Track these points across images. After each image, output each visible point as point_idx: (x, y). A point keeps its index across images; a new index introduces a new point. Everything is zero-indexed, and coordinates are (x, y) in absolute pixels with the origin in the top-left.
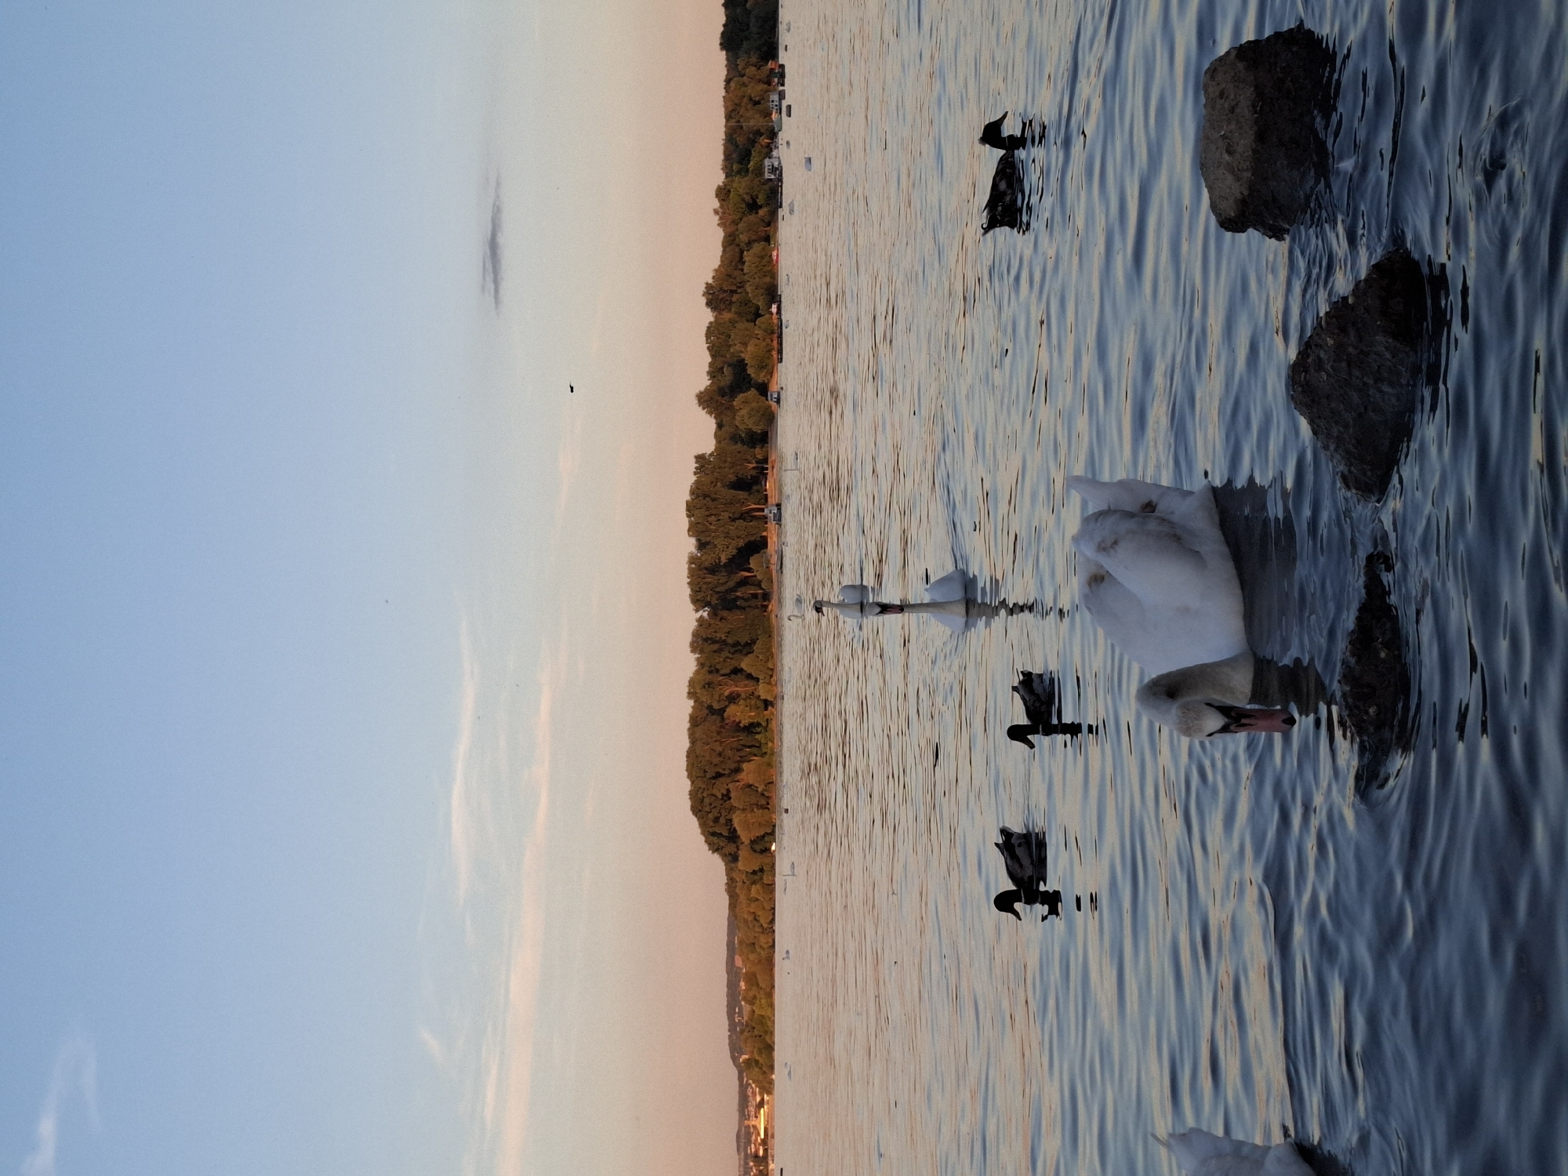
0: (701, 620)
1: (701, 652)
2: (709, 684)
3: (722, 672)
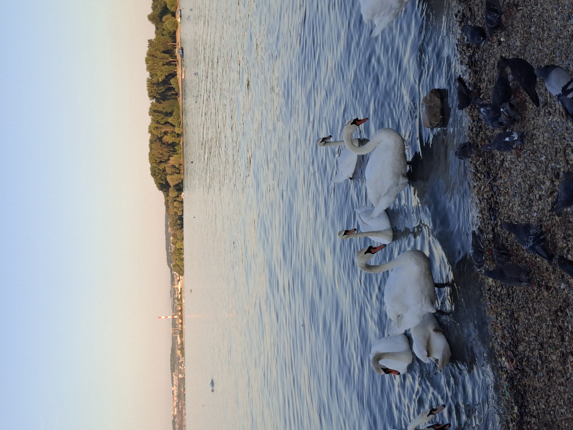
0: (152, 103)
1: (153, 116)
2: (157, 128)
3: (161, 123)
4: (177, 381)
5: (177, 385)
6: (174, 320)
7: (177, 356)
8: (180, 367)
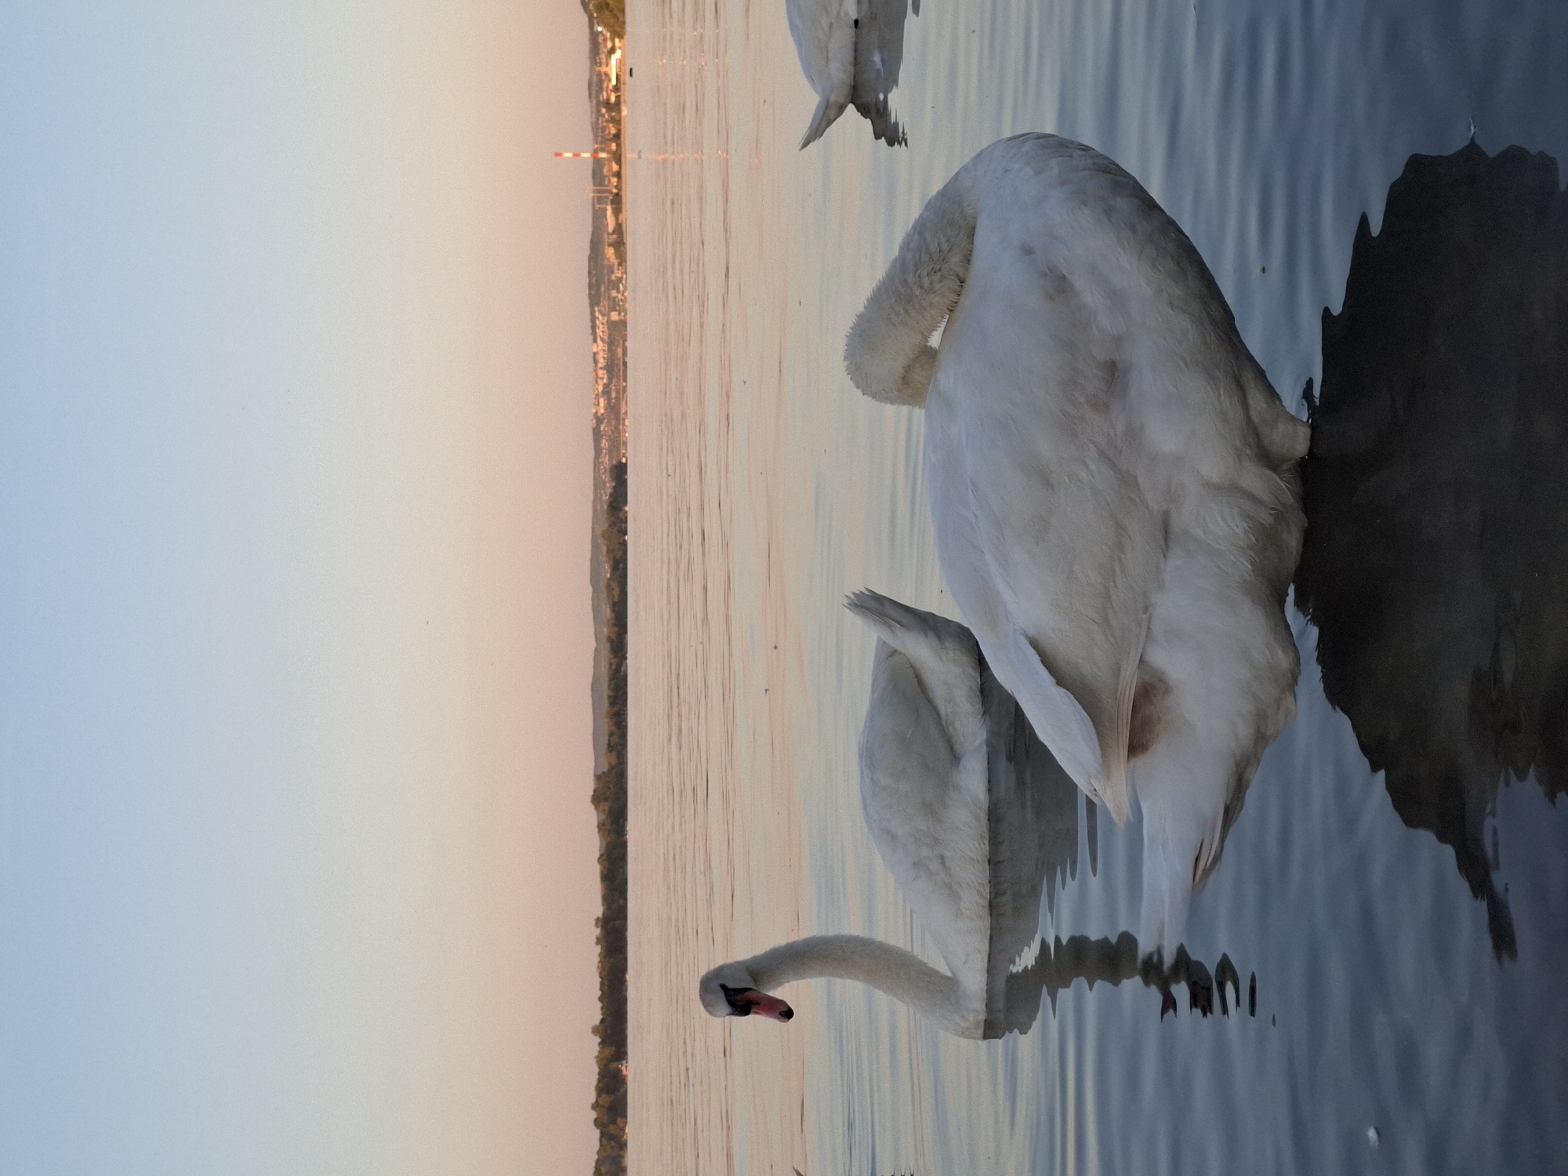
4: (606, 329)
5: (606, 338)
6: (598, 163)
7: (606, 262)
8: (614, 293)
